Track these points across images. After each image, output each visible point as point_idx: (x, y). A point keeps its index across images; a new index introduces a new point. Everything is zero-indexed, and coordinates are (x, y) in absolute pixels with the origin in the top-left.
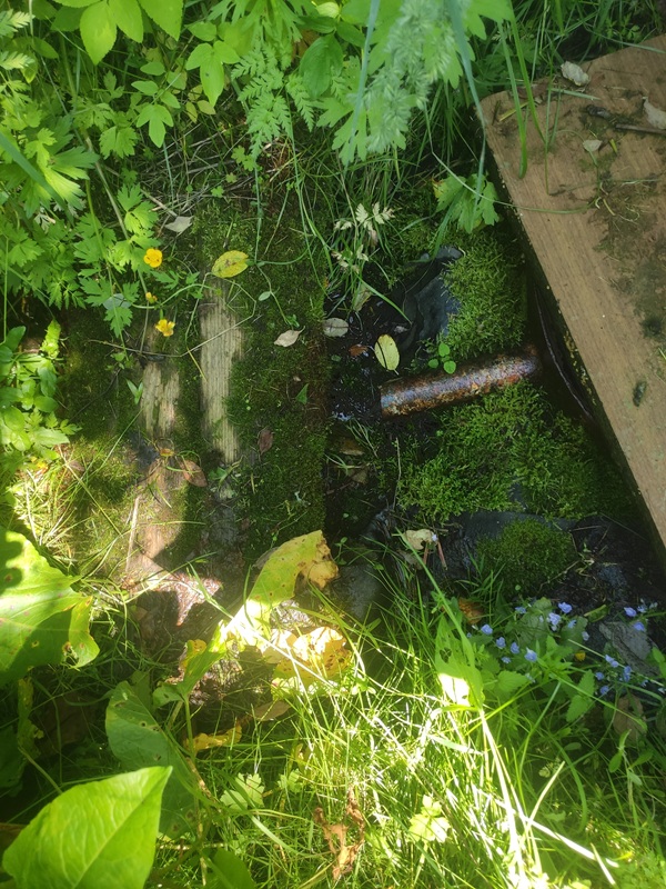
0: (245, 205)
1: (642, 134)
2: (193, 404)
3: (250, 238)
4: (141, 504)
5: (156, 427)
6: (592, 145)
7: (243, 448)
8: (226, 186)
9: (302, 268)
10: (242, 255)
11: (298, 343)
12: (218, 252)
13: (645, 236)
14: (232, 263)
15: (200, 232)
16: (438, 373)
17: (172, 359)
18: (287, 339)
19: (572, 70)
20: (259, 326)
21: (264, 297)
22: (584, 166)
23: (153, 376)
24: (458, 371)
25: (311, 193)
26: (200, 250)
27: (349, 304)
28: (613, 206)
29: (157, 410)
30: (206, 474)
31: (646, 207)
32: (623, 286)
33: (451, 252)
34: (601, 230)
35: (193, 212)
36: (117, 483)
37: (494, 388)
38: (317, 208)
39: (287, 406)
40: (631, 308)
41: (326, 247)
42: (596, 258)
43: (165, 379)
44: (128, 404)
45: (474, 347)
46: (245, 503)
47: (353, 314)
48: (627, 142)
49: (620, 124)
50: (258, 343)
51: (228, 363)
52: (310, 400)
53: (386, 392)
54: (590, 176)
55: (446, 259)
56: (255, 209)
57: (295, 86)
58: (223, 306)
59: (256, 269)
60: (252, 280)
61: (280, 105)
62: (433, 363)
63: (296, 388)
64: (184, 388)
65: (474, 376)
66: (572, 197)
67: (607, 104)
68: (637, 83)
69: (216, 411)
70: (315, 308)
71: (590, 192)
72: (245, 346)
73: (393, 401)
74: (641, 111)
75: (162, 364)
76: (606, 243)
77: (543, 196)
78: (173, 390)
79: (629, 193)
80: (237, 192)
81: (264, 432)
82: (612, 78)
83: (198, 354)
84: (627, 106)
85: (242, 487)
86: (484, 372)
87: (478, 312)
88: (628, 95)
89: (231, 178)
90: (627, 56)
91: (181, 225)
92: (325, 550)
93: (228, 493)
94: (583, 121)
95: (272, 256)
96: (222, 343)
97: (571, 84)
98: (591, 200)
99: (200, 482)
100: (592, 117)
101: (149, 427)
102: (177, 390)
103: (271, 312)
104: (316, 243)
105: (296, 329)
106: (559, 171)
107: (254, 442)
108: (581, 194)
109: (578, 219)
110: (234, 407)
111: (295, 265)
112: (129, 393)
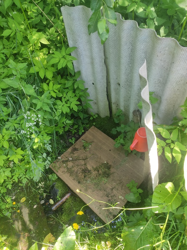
0: (23, 191)
1: (70, 161)
2: (24, 224)
3: (25, 195)
4: (20, 244)
5: (19, 231)
6: (65, 165)
7: (34, 226)
8: (19, 189)
9: (34, 195)
10: (25, 198)
11: (37, 206)
12: (21, 199)
13: (74, 172)
14: (23, 200)
15: (17, 197)
16: (59, 201)
17: (18, 218)
18: (35, 207)
19: (59, 158)
20: (31, 207)
21: (30, 202)
22: (65, 168)
23: (16, 223)
24: (61, 199)
25: (32, 185)
26: (18, 200)
27: (43, 197)
28: (69, 171)
29: (18, 228)
30: (29, 233)
31: (73, 169)
32: (74, 179)
33: (54, 183)
34: (69, 174)
35: (15, 195)
36: (15, 242)
37: (67, 199)
38: (34, 186)
39: (38, 216)
40: (76, 181)
41: (37, 191)
42: (70, 177)
43: (18, 222)
44: (13, 229)
45: (62, 195)
46: (37, 235)
47: (44, 199)
48: (68, 163)
49: (67, 161)
50: (31, 209)
51: (27, 215)
52: (42, 214)
53: (52, 207)
54: (66, 168)
55: (54, 185)
56: (24, 191)
57: (27, 176)
58: (24, 206)
59: (27, 199)
60: (27, 201)
61: (26, 179)
62: (58, 200)
63: (39, 213)
64: (22, 222)
65: (63, 199)
66: (65, 172)
67: (65, 160)
68: (67, 156)
69: (28, 223)
70: (38, 200)
71: (66, 170)
72: (29, 211)
73: (54, 208)
74: (69, 159)
75: (17, 220)
76: (70, 175)
77: (61, 173)
78: (20, 223)
79: (71, 169)
80: (21, 189)
81: (36, 222)
82: (64, 157)
83: (22, 216)
84: (67, 159)
85: (36, 233)
86: (64, 197)
87: (61, 190)
88: (66, 158)
89: (20, 188)
90: (65, 153)
91: (14, 198)
92: (52, 235)
93: (34, 235)
94: (63, 163)
95: (29, 196)
96: (25, 212)
97: (60, 159)
98: (67, 171)
99: (29, 235)
100: (63, 162)
101: (18, 231)
102: (21, 223)
103: (31, 204)
104: (35, 191)
105: (36, 204)
106: (62, 169)
107: (35, 225)
108: (65, 171)
109: (66, 174)
110: (31, 221)
111: (33, 195)
112: (13, 227)
